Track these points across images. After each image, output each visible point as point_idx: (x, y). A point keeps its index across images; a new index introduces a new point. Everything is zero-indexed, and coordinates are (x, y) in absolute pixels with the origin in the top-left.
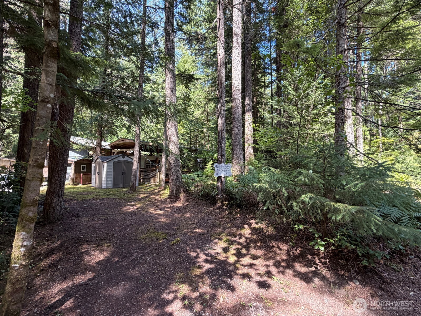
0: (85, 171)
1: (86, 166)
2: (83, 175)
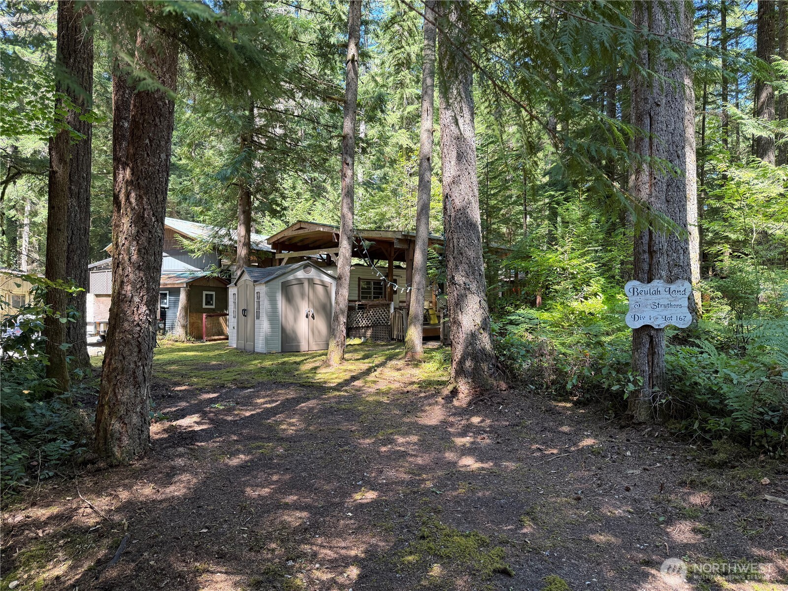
0: (213, 307)
2: (207, 316)
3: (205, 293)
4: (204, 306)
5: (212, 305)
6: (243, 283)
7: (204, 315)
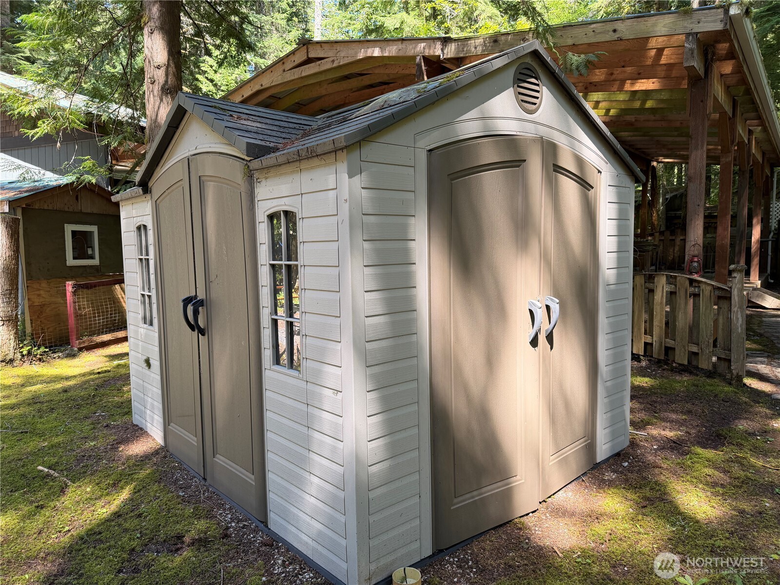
0: (96, 262)
1: (94, 229)
2: (77, 288)
3: (69, 229)
4: (71, 261)
5: (92, 257)
6: (181, 173)
7: (69, 286)
